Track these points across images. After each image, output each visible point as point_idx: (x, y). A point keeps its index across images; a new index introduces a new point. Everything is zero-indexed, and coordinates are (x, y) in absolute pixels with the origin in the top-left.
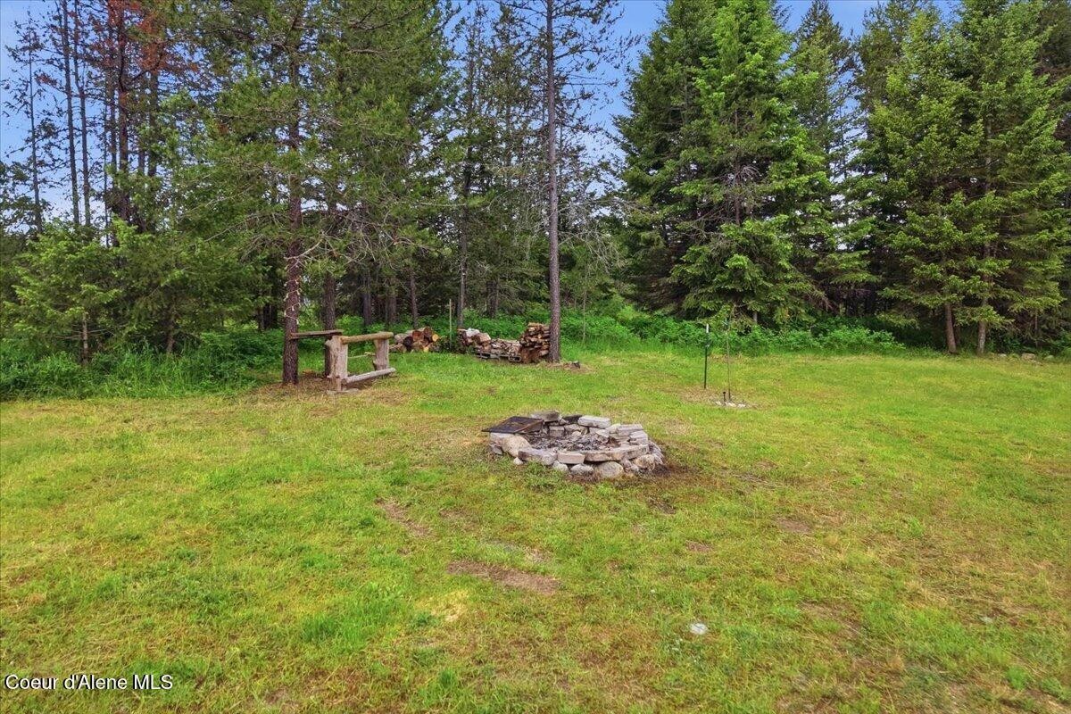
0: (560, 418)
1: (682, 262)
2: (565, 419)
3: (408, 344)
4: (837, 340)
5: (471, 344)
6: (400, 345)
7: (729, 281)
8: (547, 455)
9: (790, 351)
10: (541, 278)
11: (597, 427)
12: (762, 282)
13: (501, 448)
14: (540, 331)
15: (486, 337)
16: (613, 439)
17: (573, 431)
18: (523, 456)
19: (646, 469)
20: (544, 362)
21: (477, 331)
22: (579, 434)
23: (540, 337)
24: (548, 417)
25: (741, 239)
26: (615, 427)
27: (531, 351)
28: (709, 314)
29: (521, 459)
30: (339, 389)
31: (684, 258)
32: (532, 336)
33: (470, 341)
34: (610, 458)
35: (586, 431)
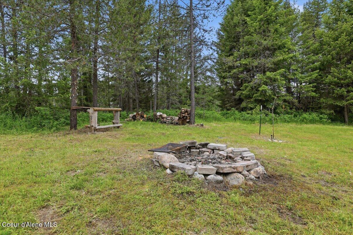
0: (197, 144)
1: (241, 90)
2: (200, 145)
3: (134, 118)
4: (305, 118)
5: (159, 118)
6: (131, 119)
7: (260, 96)
8: (189, 167)
9: (286, 122)
10: (187, 97)
11: (219, 150)
12: (273, 96)
13: (158, 162)
14: (187, 111)
15: (165, 115)
16: (230, 157)
17: (204, 152)
18: (172, 168)
19: (258, 178)
20: (188, 124)
21: (161, 113)
22: (208, 153)
23: (186, 114)
24: (190, 143)
25: (265, 80)
26: (230, 149)
27: (182, 120)
28: (251, 109)
29: (171, 170)
30: (93, 132)
31: (241, 88)
32: (183, 114)
33: (158, 117)
34: (235, 170)
35: (212, 152)
